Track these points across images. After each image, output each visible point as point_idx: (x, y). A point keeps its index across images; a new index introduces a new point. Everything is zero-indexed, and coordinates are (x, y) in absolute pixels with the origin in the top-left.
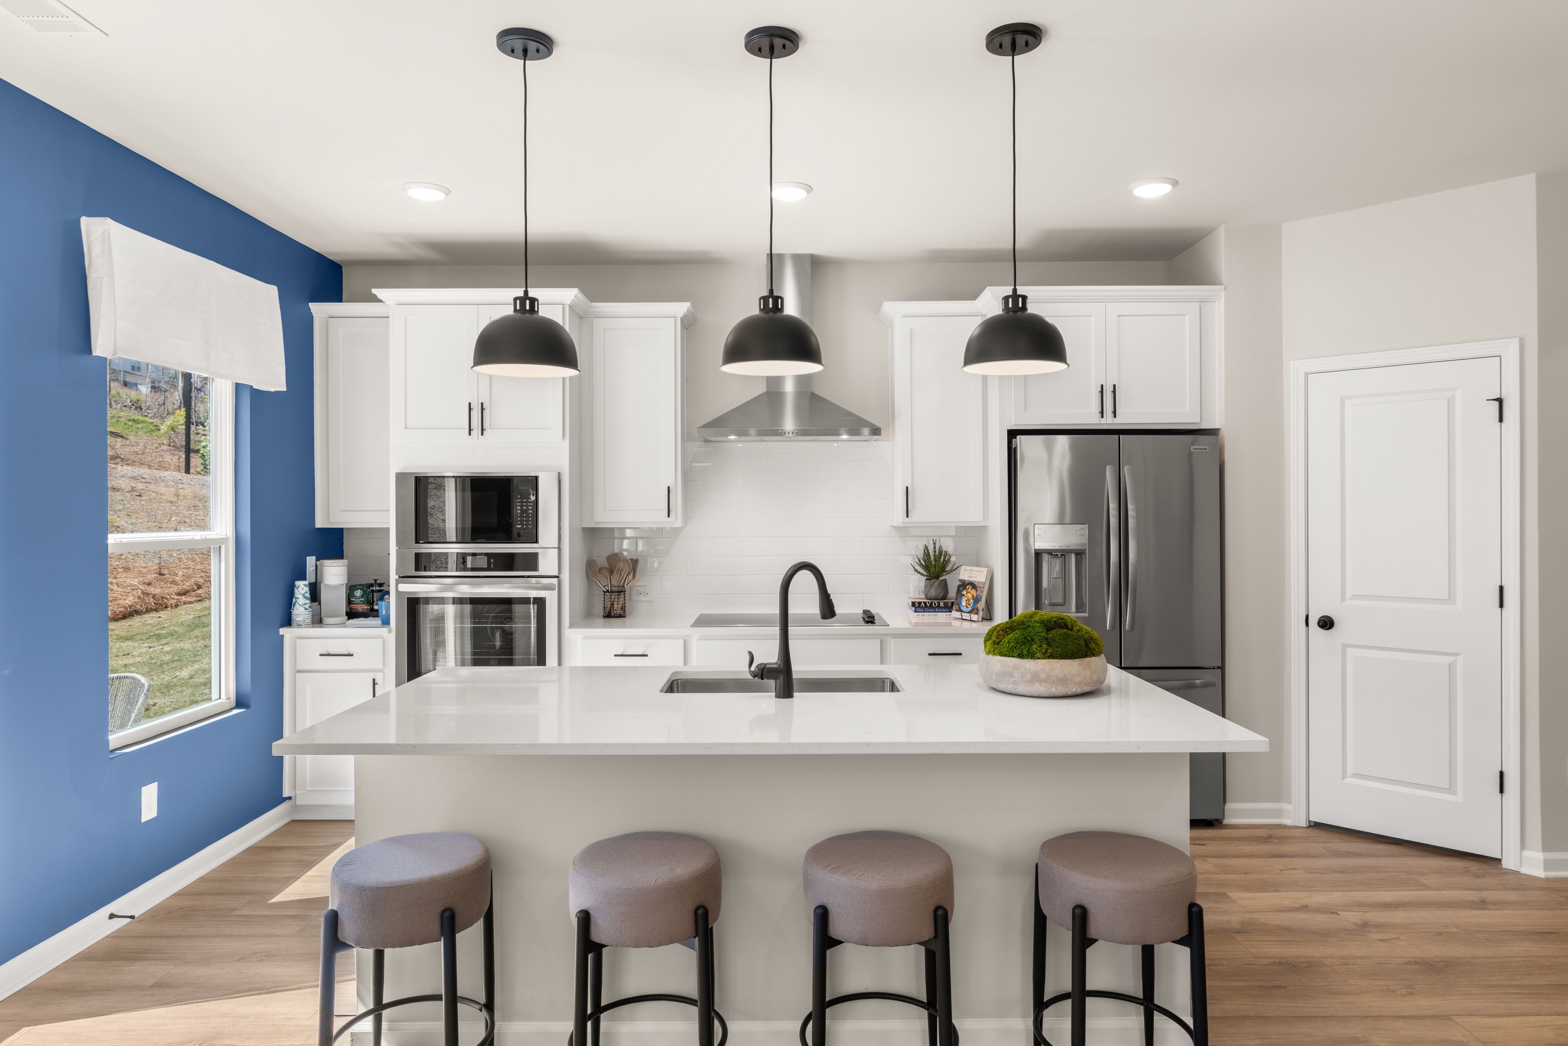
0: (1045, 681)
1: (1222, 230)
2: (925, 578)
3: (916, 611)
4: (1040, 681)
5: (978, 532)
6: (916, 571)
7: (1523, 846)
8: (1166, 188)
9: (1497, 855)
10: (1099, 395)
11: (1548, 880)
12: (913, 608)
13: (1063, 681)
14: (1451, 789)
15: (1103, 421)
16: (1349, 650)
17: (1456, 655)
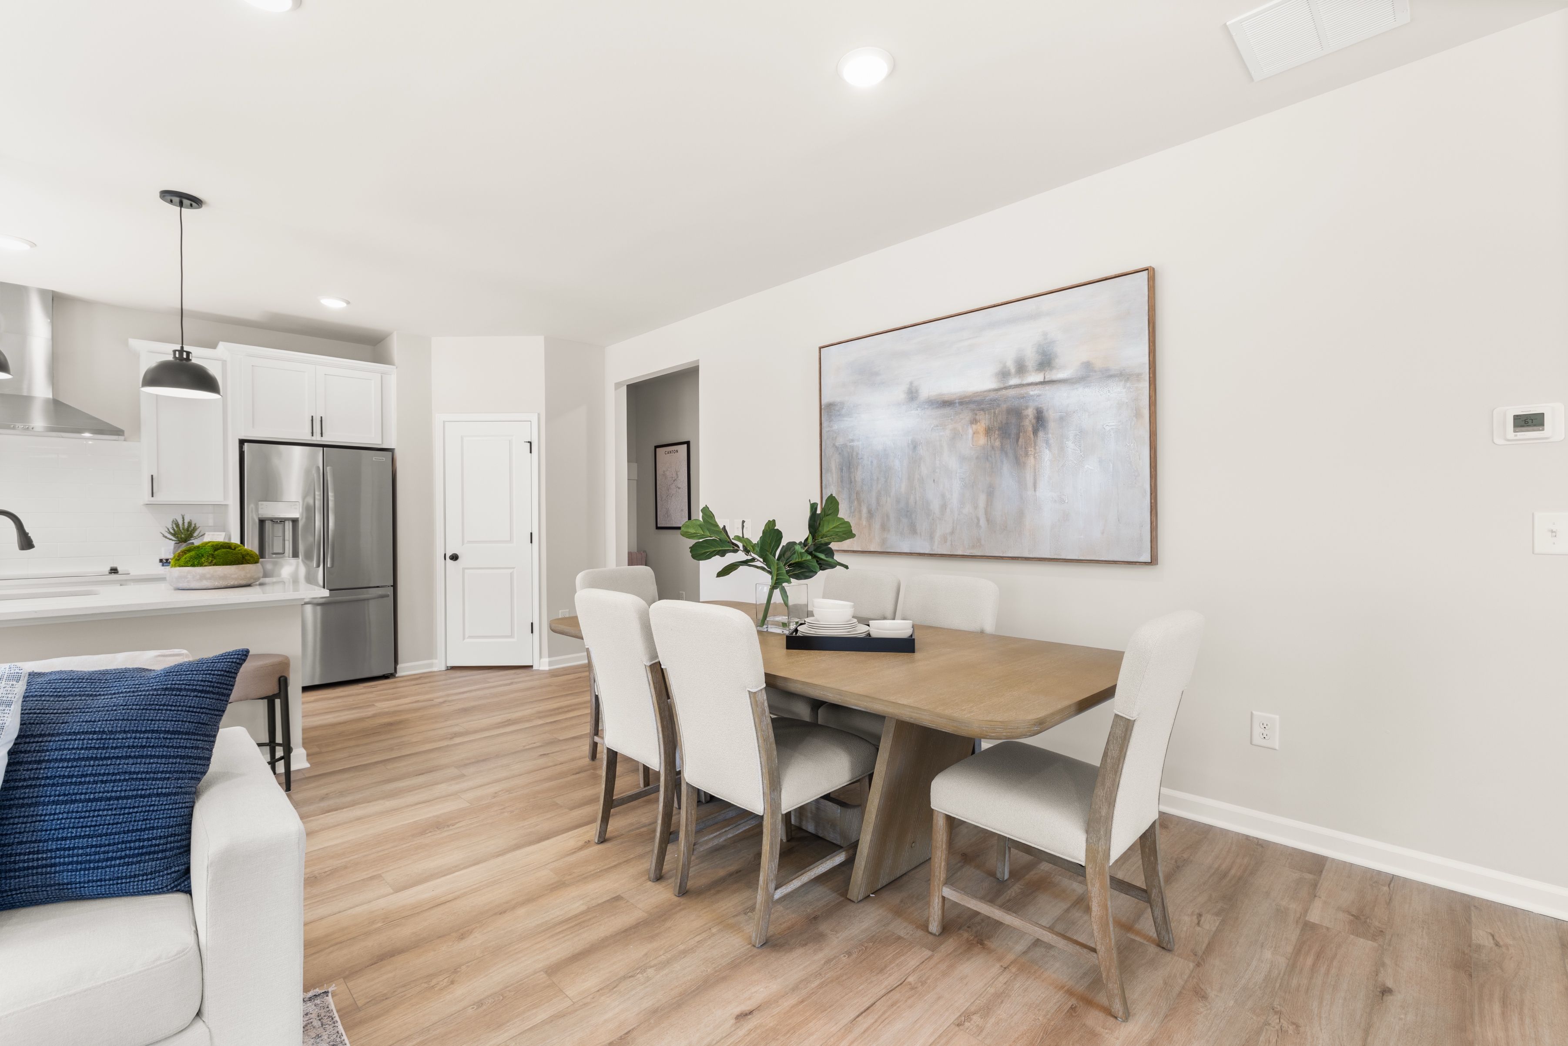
0: (210, 579)
1: (395, 333)
2: (174, 542)
3: (163, 565)
4: (206, 579)
5: (221, 508)
6: (166, 537)
7: (541, 657)
8: (343, 305)
9: (531, 664)
10: (310, 422)
11: (549, 670)
12: (161, 564)
13: (224, 577)
14: (512, 636)
15: (314, 438)
16: (466, 571)
17: (514, 568)
